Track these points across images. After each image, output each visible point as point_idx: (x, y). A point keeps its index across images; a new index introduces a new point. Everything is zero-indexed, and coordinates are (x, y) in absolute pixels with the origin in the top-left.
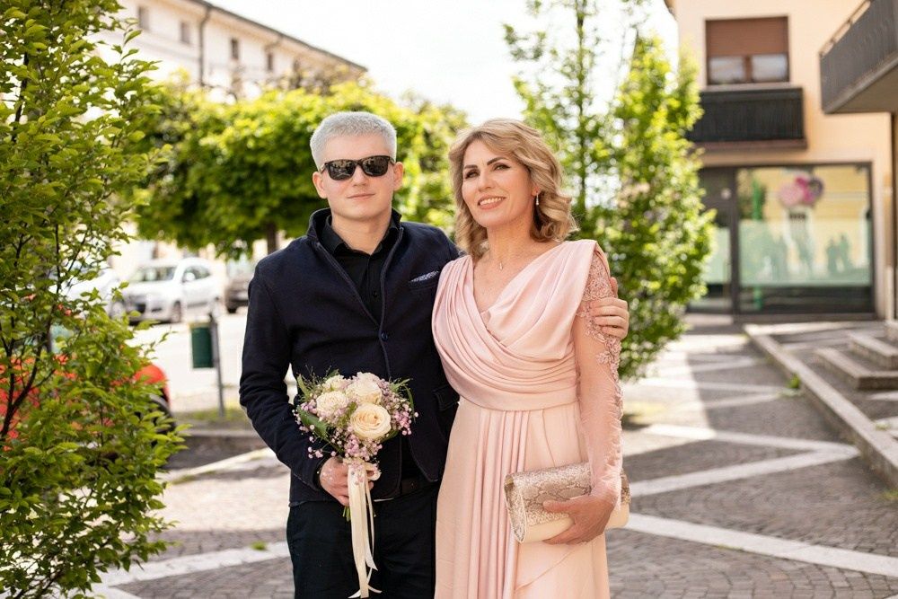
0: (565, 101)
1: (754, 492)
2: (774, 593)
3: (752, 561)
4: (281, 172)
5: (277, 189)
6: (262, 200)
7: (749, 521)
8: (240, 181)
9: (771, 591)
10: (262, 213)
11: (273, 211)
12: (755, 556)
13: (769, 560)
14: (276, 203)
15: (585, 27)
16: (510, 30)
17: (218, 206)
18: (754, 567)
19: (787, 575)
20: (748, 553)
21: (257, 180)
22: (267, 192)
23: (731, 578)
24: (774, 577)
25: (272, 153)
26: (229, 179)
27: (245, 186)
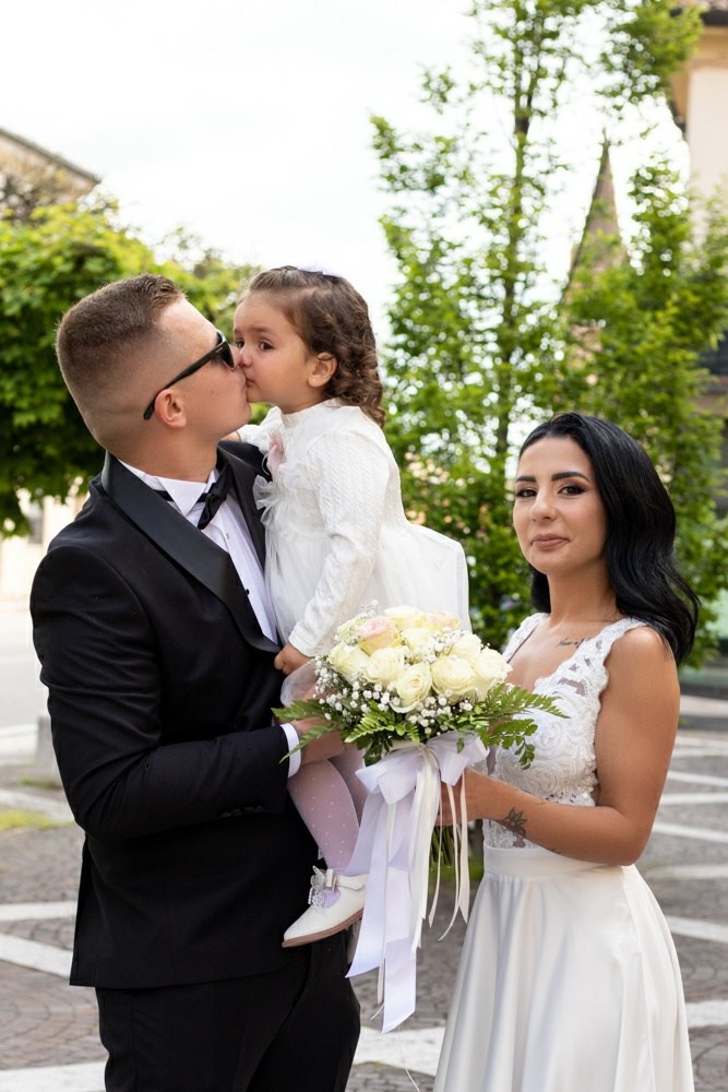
0: (483, 276)
15: (531, 135)
16: (383, 128)
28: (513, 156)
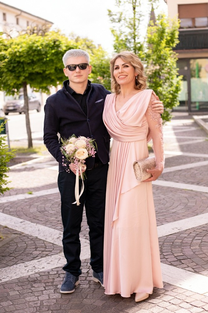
0: (129, 37)
1: (196, 172)
2: (203, 203)
3: (195, 194)
4: (28, 64)
5: (27, 70)
6: (22, 74)
7: (194, 181)
8: (14, 67)
9: (202, 203)
10: (22, 78)
11: (26, 78)
12: (197, 192)
13: (201, 193)
14: (27, 75)
15: (136, 10)
16: (110, 11)
17: (6, 76)
18: (196, 195)
19: (207, 198)
20: (194, 191)
21: (20, 67)
22: (24, 71)
23: (188, 199)
24: (203, 198)
25: (25, 57)
26: (10, 67)
27: (16, 69)
28: (133, 14)
